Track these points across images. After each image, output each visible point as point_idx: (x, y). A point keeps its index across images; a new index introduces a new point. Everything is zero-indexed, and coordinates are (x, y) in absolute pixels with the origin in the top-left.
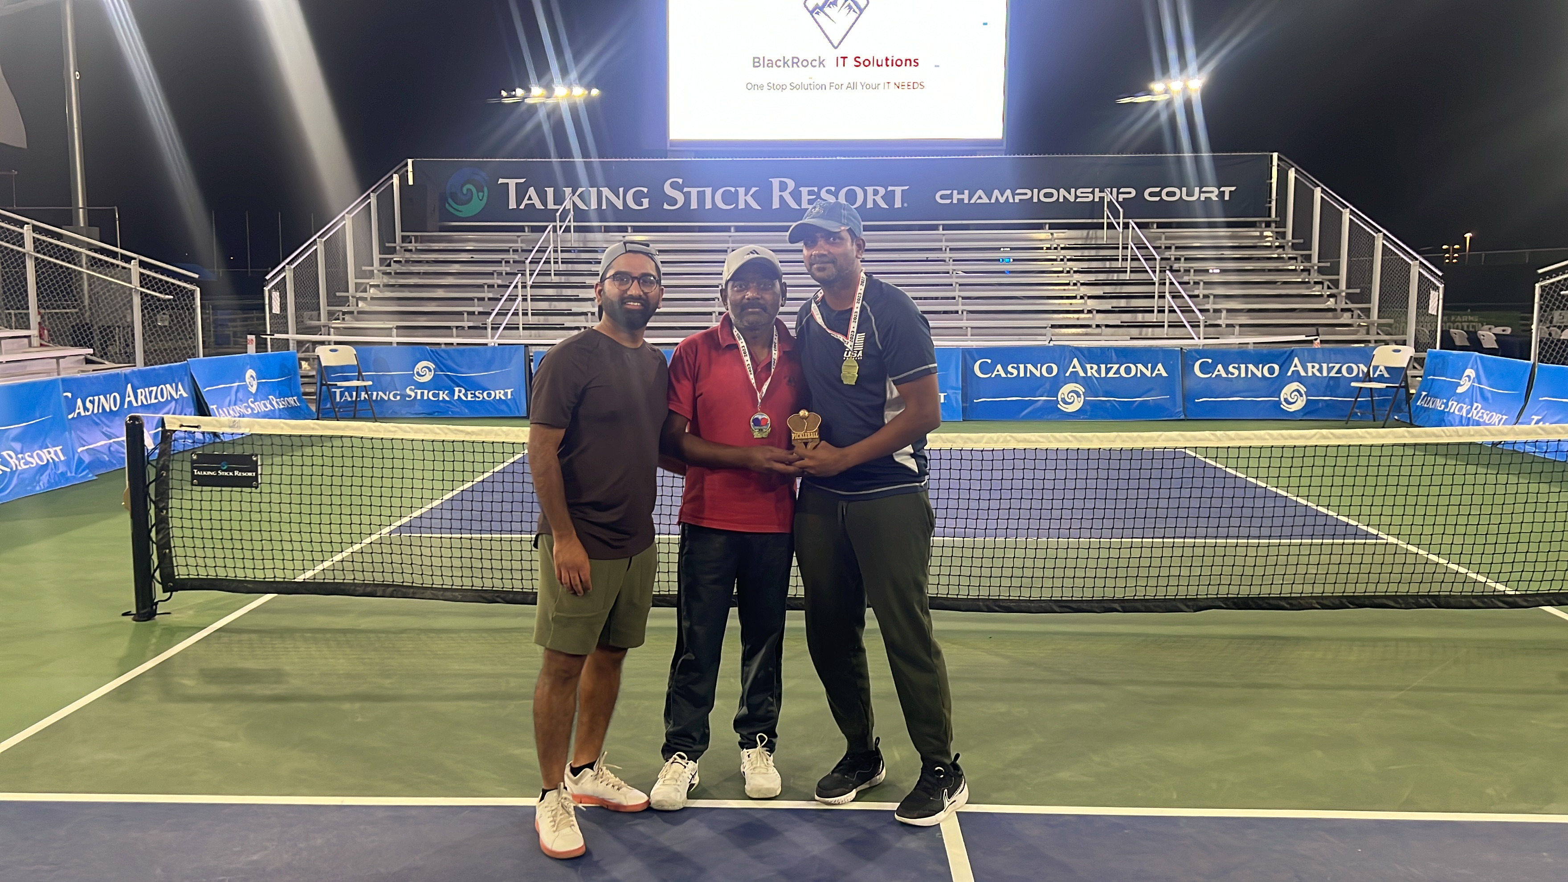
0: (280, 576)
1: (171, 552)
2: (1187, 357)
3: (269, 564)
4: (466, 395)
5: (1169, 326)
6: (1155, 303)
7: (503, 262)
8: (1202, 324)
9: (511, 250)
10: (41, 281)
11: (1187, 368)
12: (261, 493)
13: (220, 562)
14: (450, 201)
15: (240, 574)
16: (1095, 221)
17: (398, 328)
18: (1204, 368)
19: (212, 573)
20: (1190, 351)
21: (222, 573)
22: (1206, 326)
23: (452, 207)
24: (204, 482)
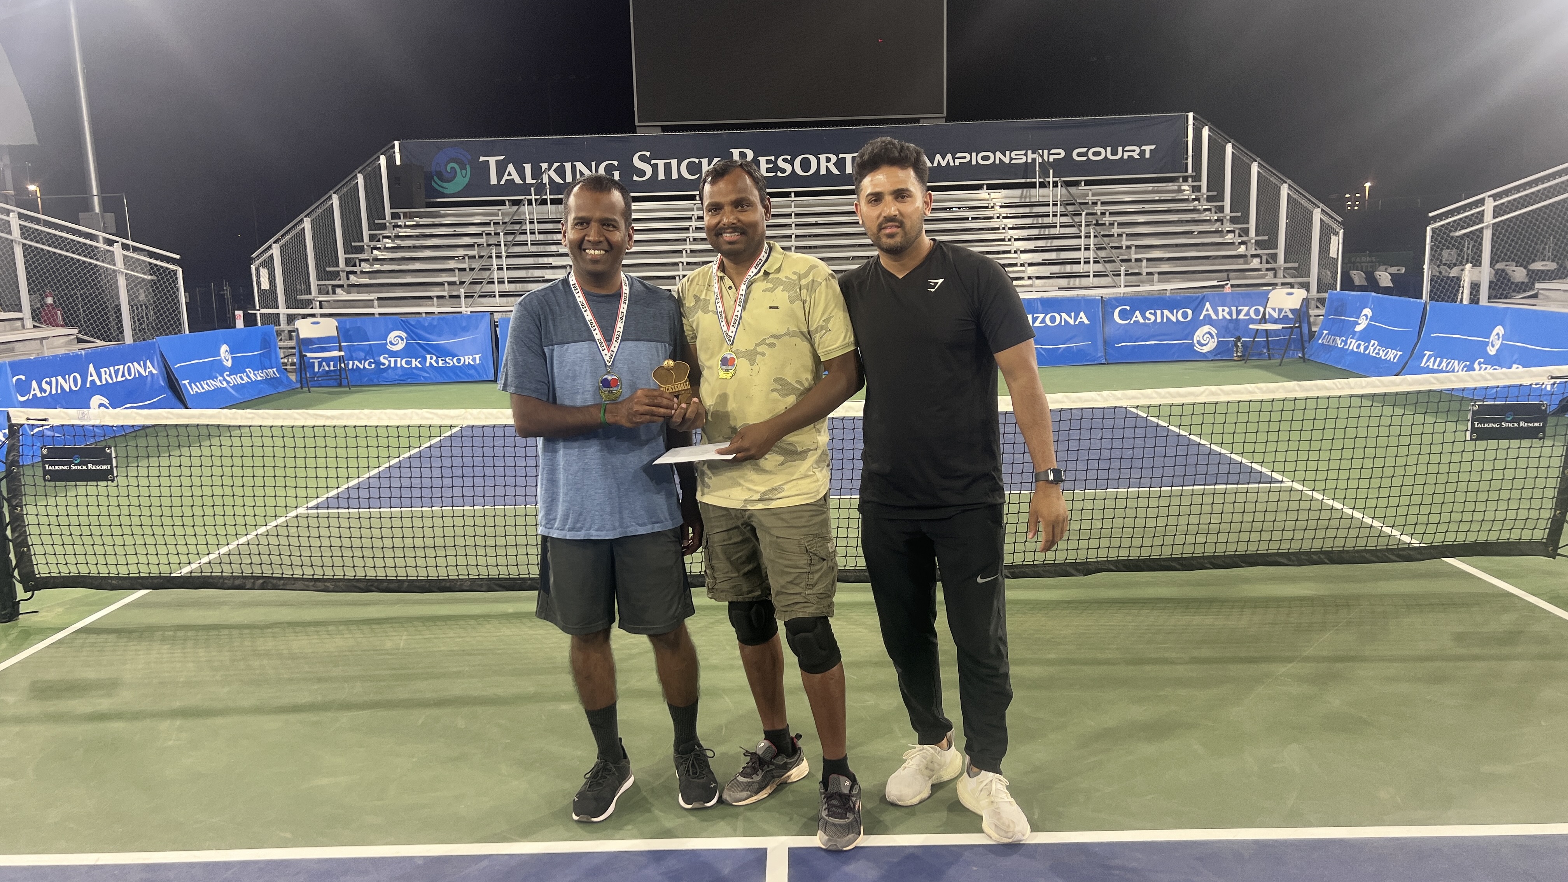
0: (144, 571)
1: (29, 550)
2: (1107, 305)
3: (132, 559)
4: (437, 362)
5: (1094, 276)
6: (1081, 255)
7: (484, 235)
8: (1122, 273)
9: (492, 223)
10: (30, 265)
11: (1107, 315)
12: (117, 486)
13: (81, 559)
14: (435, 178)
15: (103, 571)
16: (1028, 180)
17: (379, 299)
18: (1123, 315)
19: (74, 571)
20: (1110, 299)
21: (84, 570)
22: (1126, 275)
23: (436, 184)
24: (56, 477)
